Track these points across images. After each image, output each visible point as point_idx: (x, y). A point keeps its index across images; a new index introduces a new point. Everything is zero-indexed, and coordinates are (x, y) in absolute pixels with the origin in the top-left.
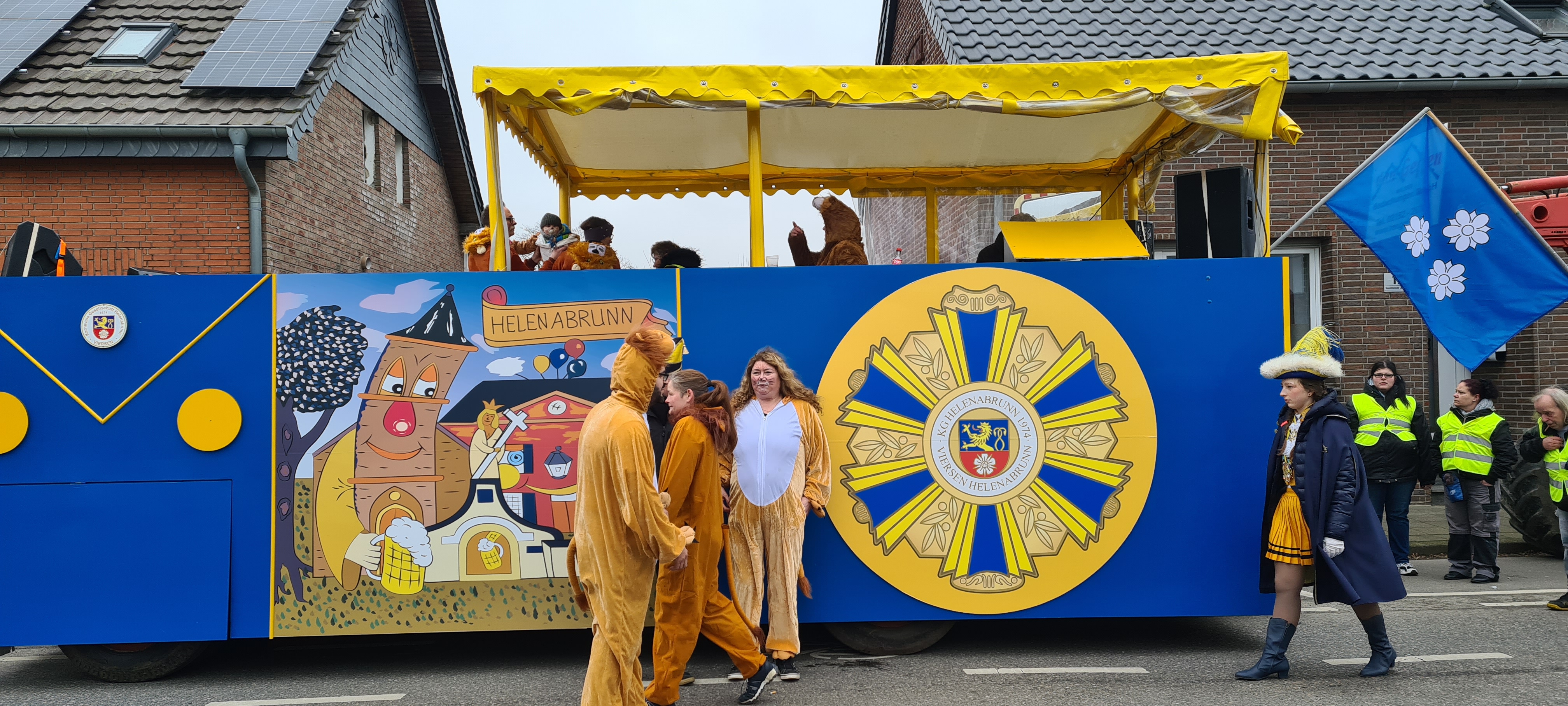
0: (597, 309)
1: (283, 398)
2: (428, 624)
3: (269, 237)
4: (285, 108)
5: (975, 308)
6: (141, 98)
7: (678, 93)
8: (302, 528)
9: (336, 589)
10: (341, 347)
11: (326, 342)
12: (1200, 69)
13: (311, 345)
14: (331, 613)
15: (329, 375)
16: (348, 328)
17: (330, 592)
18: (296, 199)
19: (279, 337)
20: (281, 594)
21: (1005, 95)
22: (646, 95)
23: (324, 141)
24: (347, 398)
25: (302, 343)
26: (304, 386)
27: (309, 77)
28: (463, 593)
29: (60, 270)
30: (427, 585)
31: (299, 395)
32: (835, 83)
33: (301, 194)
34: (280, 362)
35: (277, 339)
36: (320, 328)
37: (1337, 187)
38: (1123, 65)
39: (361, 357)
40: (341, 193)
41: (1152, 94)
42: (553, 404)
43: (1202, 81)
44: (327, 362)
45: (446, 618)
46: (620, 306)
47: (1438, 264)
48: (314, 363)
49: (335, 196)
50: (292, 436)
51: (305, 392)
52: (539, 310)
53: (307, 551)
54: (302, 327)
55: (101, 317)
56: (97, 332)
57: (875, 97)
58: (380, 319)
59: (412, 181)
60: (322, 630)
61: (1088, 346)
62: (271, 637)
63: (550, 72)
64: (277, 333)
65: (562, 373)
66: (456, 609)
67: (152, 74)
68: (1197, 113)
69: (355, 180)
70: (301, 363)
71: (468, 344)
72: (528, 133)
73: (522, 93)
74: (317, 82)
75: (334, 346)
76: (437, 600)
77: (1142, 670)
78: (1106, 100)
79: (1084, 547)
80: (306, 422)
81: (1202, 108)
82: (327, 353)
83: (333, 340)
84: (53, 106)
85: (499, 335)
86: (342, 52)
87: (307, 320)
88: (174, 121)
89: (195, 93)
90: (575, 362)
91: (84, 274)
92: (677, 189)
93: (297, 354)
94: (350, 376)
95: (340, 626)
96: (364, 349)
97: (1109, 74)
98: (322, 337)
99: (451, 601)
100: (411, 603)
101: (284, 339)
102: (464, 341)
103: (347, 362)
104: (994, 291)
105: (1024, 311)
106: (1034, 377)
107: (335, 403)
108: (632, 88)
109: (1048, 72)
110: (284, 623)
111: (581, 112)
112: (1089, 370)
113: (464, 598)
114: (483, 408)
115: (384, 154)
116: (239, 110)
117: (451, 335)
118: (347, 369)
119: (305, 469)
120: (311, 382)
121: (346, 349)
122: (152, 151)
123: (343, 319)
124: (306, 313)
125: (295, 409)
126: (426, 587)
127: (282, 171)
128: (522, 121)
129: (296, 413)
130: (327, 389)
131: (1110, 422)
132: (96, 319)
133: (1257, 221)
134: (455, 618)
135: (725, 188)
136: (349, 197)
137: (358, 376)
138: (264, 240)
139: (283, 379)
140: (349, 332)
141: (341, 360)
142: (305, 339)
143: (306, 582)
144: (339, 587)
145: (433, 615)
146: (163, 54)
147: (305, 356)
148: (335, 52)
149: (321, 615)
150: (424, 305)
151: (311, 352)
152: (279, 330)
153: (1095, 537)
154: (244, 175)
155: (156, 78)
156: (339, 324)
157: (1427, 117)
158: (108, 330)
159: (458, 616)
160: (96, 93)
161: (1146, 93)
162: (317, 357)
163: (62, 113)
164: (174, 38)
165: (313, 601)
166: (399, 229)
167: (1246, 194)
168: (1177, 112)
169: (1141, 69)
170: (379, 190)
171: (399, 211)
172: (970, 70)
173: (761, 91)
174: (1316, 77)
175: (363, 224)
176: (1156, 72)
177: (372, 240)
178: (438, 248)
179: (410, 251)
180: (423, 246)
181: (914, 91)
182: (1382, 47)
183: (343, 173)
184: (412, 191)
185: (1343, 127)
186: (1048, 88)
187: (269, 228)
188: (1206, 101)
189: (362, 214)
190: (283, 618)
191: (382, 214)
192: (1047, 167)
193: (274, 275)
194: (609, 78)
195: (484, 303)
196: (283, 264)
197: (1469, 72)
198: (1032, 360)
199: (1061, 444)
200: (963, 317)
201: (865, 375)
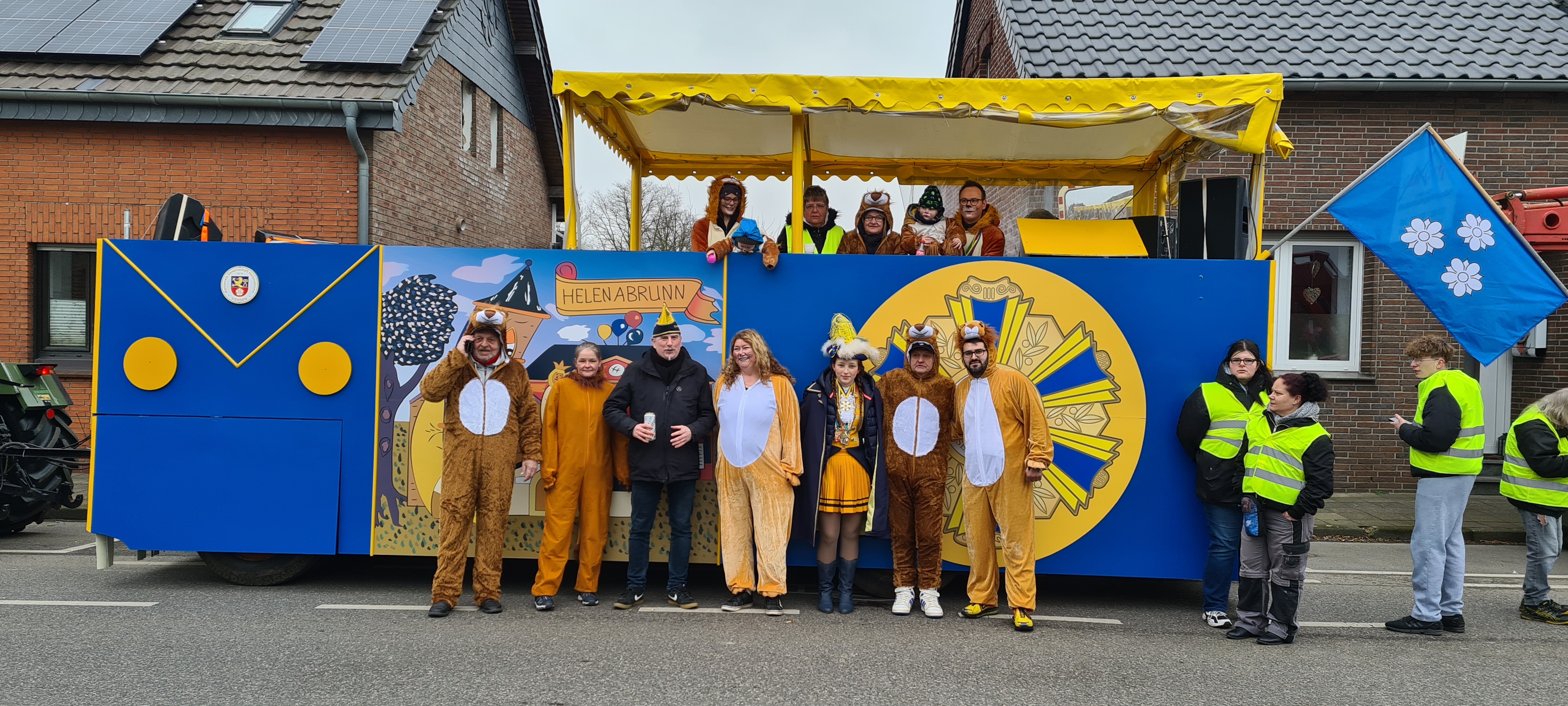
0: (654, 285)
3: (375, 201)
4: (392, 83)
5: (987, 297)
6: (265, 71)
7: (730, 98)
8: (399, 464)
9: (426, 517)
10: (436, 310)
11: (423, 306)
12: (1201, 88)
13: (410, 308)
14: (422, 537)
15: (424, 334)
16: (442, 294)
17: (421, 519)
18: (399, 166)
19: (384, 300)
20: (380, 519)
21: (1022, 106)
22: (702, 99)
23: (426, 111)
24: (439, 354)
25: (403, 306)
26: (403, 343)
27: (414, 54)
28: (532, 526)
29: (204, 236)
31: (399, 350)
32: (870, 93)
33: (404, 161)
34: (385, 321)
35: (382, 302)
36: (419, 293)
37: (1338, 195)
38: (1130, 82)
39: (452, 320)
40: (440, 159)
41: (1156, 109)
42: (613, 367)
43: (1202, 99)
44: (423, 323)
45: (517, 547)
46: (674, 283)
47: (1455, 263)
49: (435, 162)
50: (393, 385)
51: (404, 348)
52: (604, 285)
53: (403, 483)
54: (403, 292)
55: (237, 277)
56: (234, 290)
57: (905, 106)
58: (469, 288)
59: (505, 146)
60: (414, 551)
61: (1088, 334)
62: (371, 555)
63: (619, 78)
64: (383, 296)
65: (622, 341)
66: (525, 539)
67: (275, 48)
68: (1197, 128)
69: (453, 147)
70: (402, 323)
71: (543, 312)
72: (603, 124)
73: (596, 94)
74: (421, 59)
75: (430, 309)
76: (510, 531)
77: (1118, 622)
78: (1114, 114)
79: (1075, 513)
80: (405, 373)
81: (1202, 123)
82: (424, 315)
83: (429, 304)
84: (189, 76)
85: (570, 305)
86: (445, 29)
87: (407, 286)
88: (294, 93)
89: (312, 67)
90: (634, 331)
91: (225, 239)
92: (739, 172)
93: (399, 315)
94: (442, 336)
95: (429, 548)
96: (455, 313)
97: (1117, 90)
98: (420, 301)
101: (388, 302)
102: (539, 309)
103: (440, 323)
104: (1005, 282)
105: (1031, 301)
106: (1037, 360)
107: (429, 358)
108: (690, 93)
109: (1062, 87)
110: (383, 543)
111: (646, 113)
112: (1088, 356)
113: (532, 530)
114: (554, 368)
115: (480, 122)
116: (352, 84)
117: (528, 304)
118: (440, 329)
119: (403, 414)
120: (409, 340)
121: (439, 312)
122: (274, 120)
123: (438, 286)
124: (407, 280)
125: (396, 362)
127: (388, 140)
128: (598, 112)
129: (397, 365)
130: (422, 346)
131: (1104, 403)
132: (234, 279)
133: (1250, 226)
134: (524, 547)
135: (783, 173)
136: (447, 163)
137: (449, 336)
138: (370, 204)
139: (387, 336)
140: (442, 298)
141: (435, 321)
142: (405, 303)
143: (402, 510)
144: (429, 515)
145: (507, 544)
146: (285, 28)
147: (405, 317)
148: (438, 30)
149: (413, 538)
150: (506, 276)
151: (410, 314)
152: (384, 294)
153: (1085, 505)
154: (355, 143)
155: (279, 51)
156: (435, 290)
157: (1427, 131)
158: (243, 289)
159: (527, 546)
160: (226, 64)
161: (1150, 108)
162: (415, 318)
163: (197, 83)
164: (294, 13)
165: (407, 526)
166: (492, 192)
167: (1241, 202)
168: (1178, 126)
169: (1147, 87)
170: (474, 156)
171: (493, 176)
172: (991, 84)
173: (804, 98)
174: (1368, 75)
175: (460, 188)
176: (1160, 90)
177: (467, 203)
178: (528, 210)
179: (501, 213)
180: (513, 208)
181: (939, 101)
182: (1440, 45)
183: (442, 141)
184: (505, 157)
185: (1393, 124)
186: (1061, 101)
187: (375, 193)
188: (1205, 117)
189: (458, 179)
190: (382, 538)
191: (477, 179)
192: (1082, 162)
193: (381, 247)
194: (670, 83)
195: (558, 277)
196: (387, 225)
197: (1523, 73)
198: (1036, 345)
199: (1059, 421)
200: (976, 303)
201: (886, 353)
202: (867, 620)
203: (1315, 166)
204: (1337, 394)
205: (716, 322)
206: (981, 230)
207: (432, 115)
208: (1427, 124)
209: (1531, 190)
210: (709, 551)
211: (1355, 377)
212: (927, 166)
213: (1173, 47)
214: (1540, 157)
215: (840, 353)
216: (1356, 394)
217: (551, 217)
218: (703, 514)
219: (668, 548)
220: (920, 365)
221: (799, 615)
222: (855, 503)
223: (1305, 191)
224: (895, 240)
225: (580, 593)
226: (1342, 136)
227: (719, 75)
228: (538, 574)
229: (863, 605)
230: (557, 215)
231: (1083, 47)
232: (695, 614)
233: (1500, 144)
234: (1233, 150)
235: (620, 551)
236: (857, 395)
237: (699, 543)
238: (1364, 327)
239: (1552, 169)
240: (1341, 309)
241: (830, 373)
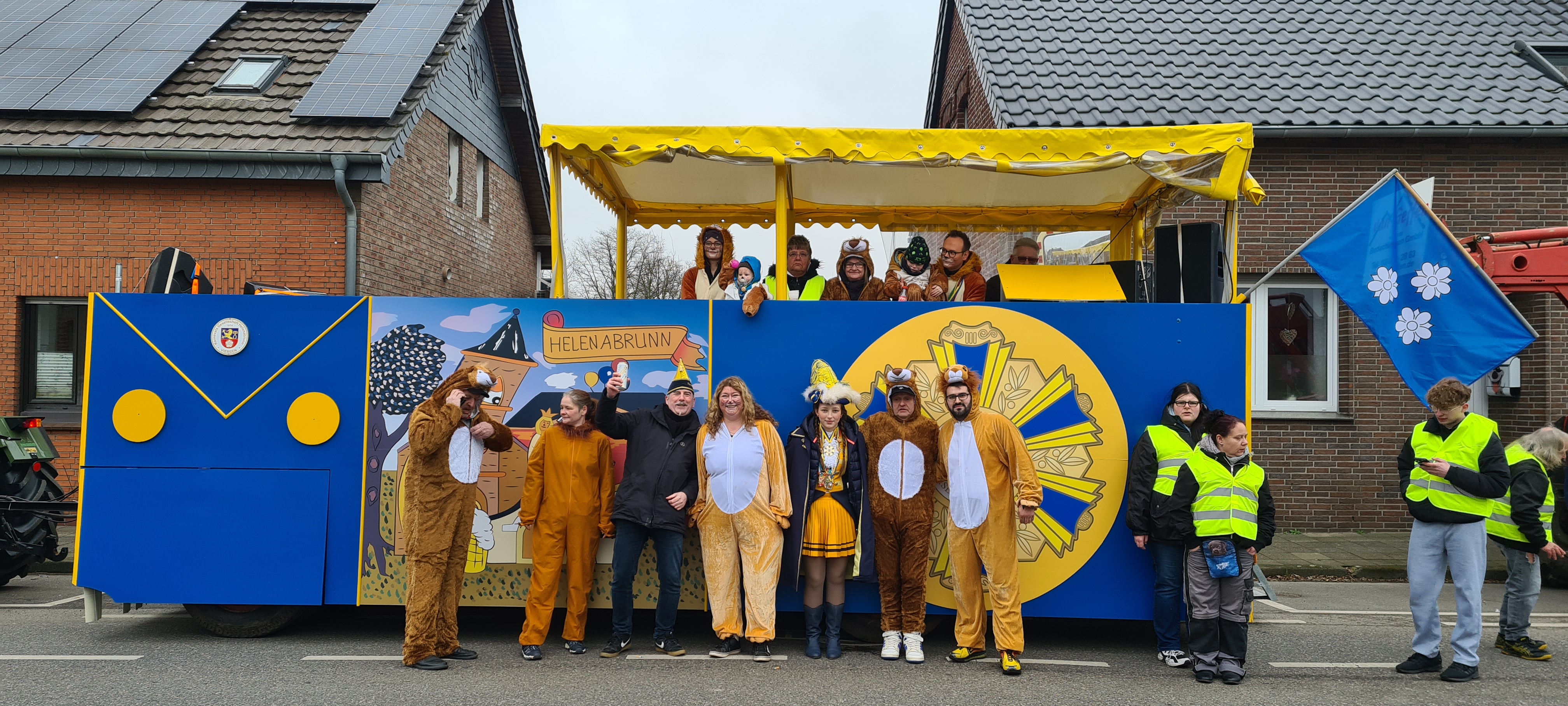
0: (640, 333)
1: (374, 402)
2: (488, 599)
3: (362, 251)
4: (381, 136)
5: (969, 342)
6: (255, 125)
7: (714, 149)
8: (386, 513)
10: (424, 359)
11: (411, 356)
12: (1174, 137)
13: (399, 357)
15: (412, 384)
16: (430, 344)
18: (387, 217)
19: (372, 349)
20: (367, 568)
21: (1000, 156)
22: (687, 151)
23: (414, 163)
25: (392, 355)
26: (392, 392)
27: (402, 108)
28: (519, 574)
29: (195, 289)
30: (489, 566)
31: (387, 400)
32: (851, 143)
33: (391, 212)
34: (373, 371)
35: (371, 352)
36: (407, 343)
37: (1311, 239)
38: (1104, 131)
39: (440, 369)
40: (427, 210)
41: (1130, 158)
43: (1175, 148)
44: (411, 372)
45: (504, 595)
46: (660, 331)
47: (1407, 312)
48: (401, 373)
49: (421, 213)
50: (380, 434)
51: (393, 397)
52: (591, 333)
53: (390, 532)
54: (391, 341)
55: (227, 329)
56: (224, 342)
57: (885, 156)
58: (457, 337)
59: (491, 196)
61: (1069, 377)
62: (358, 605)
63: (606, 130)
64: (371, 346)
66: (512, 587)
67: (265, 103)
68: (1171, 176)
69: (440, 197)
70: (390, 373)
71: (530, 360)
72: (589, 175)
73: (583, 147)
74: (410, 112)
75: (418, 358)
76: (497, 579)
77: (1106, 665)
78: (1089, 163)
79: (1060, 555)
80: (392, 422)
81: (1175, 171)
82: (412, 364)
83: (417, 354)
84: (180, 132)
85: (557, 353)
86: (432, 84)
87: (396, 336)
88: (283, 147)
89: (302, 122)
91: (213, 293)
93: (387, 365)
96: (443, 362)
97: (1092, 139)
98: (408, 351)
99: (509, 580)
100: (475, 581)
101: (377, 352)
102: (527, 358)
103: (428, 372)
104: (986, 327)
105: (1013, 345)
106: (1020, 403)
108: (675, 145)
109: (1038, 137)
110: (369, 593)
111: (632, 164)
112: (1070, 399)
113: (519, 578)
114: (541, 415)
115: (467, 173)
116: (340, 138)
117: (516, 352)
118: (428, 379)
119: (390, 463)
120: (397, 389)
121: (427, 361)
122: (264, 173)
123: (426, 335)
124: (395, 330)
126: (488, 567)
127: (376, 193)
128: (584, 164)
129: (385, 415)
130: (411, 395)
131: (1086, 446)
132: (224, 331)
133: (1225, 271)
134: (511, 595)
135: (767, 221)
136: (434, 214)
138: (358, 255)
139: (375, 386)
140: (430, 348)
141: (423, 371)
142: (394, 352)
143: (389, 559)
145: (493, 592)
146: (275, 84)
147: (394, 366)
148: (426, 84)
151: (398, 364)
152: (373, 344)
153: (1070, 547)
154: (343, 194)
155: (269, 107)
156: (423, 340)
157: (1394, 177)
158: (233, 340)
159: (514, 594)
160: (216, 120)
161: (1125, 157)
162: (403, 368)
163: (187, 138)
164: (285, 69)
165: (393, 575)
166: (478, 242)
167: (1216, 247)
168: (1153, 174)
169: (1121, 136)
170: (461, 206)
171: (478, 225)
172: (969, 134)
173: (786, 149)
174: (1336, 122)
175: (446, 238)
176: (1134, 139)
177: (453, 252)
178: (513, 259)
179: (487, 262)
180: (499, 257)
181: (919, 151)
182: (1406, 93)
183: (429, 192)
184: (491, 206)
185: (1362, 169)
186: (1037, 150)
187: (363, 243)
188: (1178, 165)
189: (445, 229)
190: (369, 588)
191: (463, 229)
192: (1060, 208)
193: (371, 298)
194: (656, 136)
195: (545, 325)
196: (374, 275)
197: (1487, 119)
198: (1018, 389)
199: (1042, 464)
200: (958, 348)
201: (869, 398)
202: (854, 666)
203: (1287, 211)
204: (1317, 434)
205: (702, 369)
206: (963, 277)
207: (419, 167)
208: (1395, 170)
209: (1498, 233)
210: (696, 597)
211: (1334, 417)
212: (907, 213)
213: (1145, 96)
214: (1506, 200)
215: (824, 398)
216: (1335, 434)
217: (535, 265)
218: (690, 560)
219: (656, 593)
220: (902, 409)
221: (787, 661)
222: (840, 547)
223: (1278, 235)
224: (877, 286)
225: (567, 642)
226: (1313, 181)
227: (704, 127)
228: (525, 623)
229: (850, 650)
230: (542, 263)
231: (1058, 97)
232: (682, 661)
233: (1468, 188)
234: (1206, 196)
235: (608, 598)
236: (840, 440)
237: (686, 589)
238: (1340, 368)
239: (1519, 212)
240: (1317, 351)
241: (813, 419)
